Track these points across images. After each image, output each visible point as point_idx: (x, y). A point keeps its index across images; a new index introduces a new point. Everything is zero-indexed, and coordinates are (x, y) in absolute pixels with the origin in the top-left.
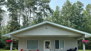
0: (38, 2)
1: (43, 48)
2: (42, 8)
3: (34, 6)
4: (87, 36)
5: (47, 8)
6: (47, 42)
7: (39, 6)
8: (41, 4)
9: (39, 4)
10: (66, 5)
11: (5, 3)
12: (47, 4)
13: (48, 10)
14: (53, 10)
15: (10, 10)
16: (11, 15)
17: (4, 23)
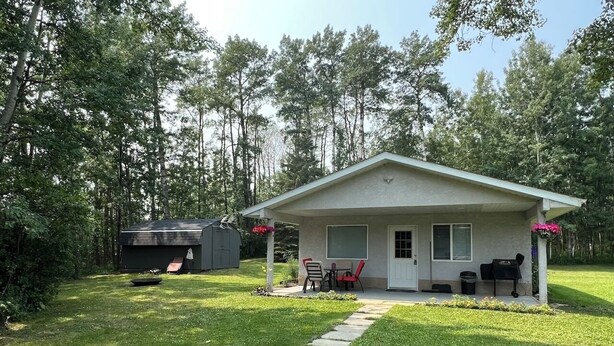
0: (392, 69)
1: (385, 255)
2: (410, 91)
3: (375, 85)
4: (553, 205)
5: (432, 89)
6: (403, 233)
7: (395, 86)
8: (404, 75)
9: (398, 73)
10: (523, 66)
11: (268, 91)
12: (430, 69)
13: (436, 95)
14: (458, 93)
15: (286, 112)
16: (290, 133)
17: (271, 165)
